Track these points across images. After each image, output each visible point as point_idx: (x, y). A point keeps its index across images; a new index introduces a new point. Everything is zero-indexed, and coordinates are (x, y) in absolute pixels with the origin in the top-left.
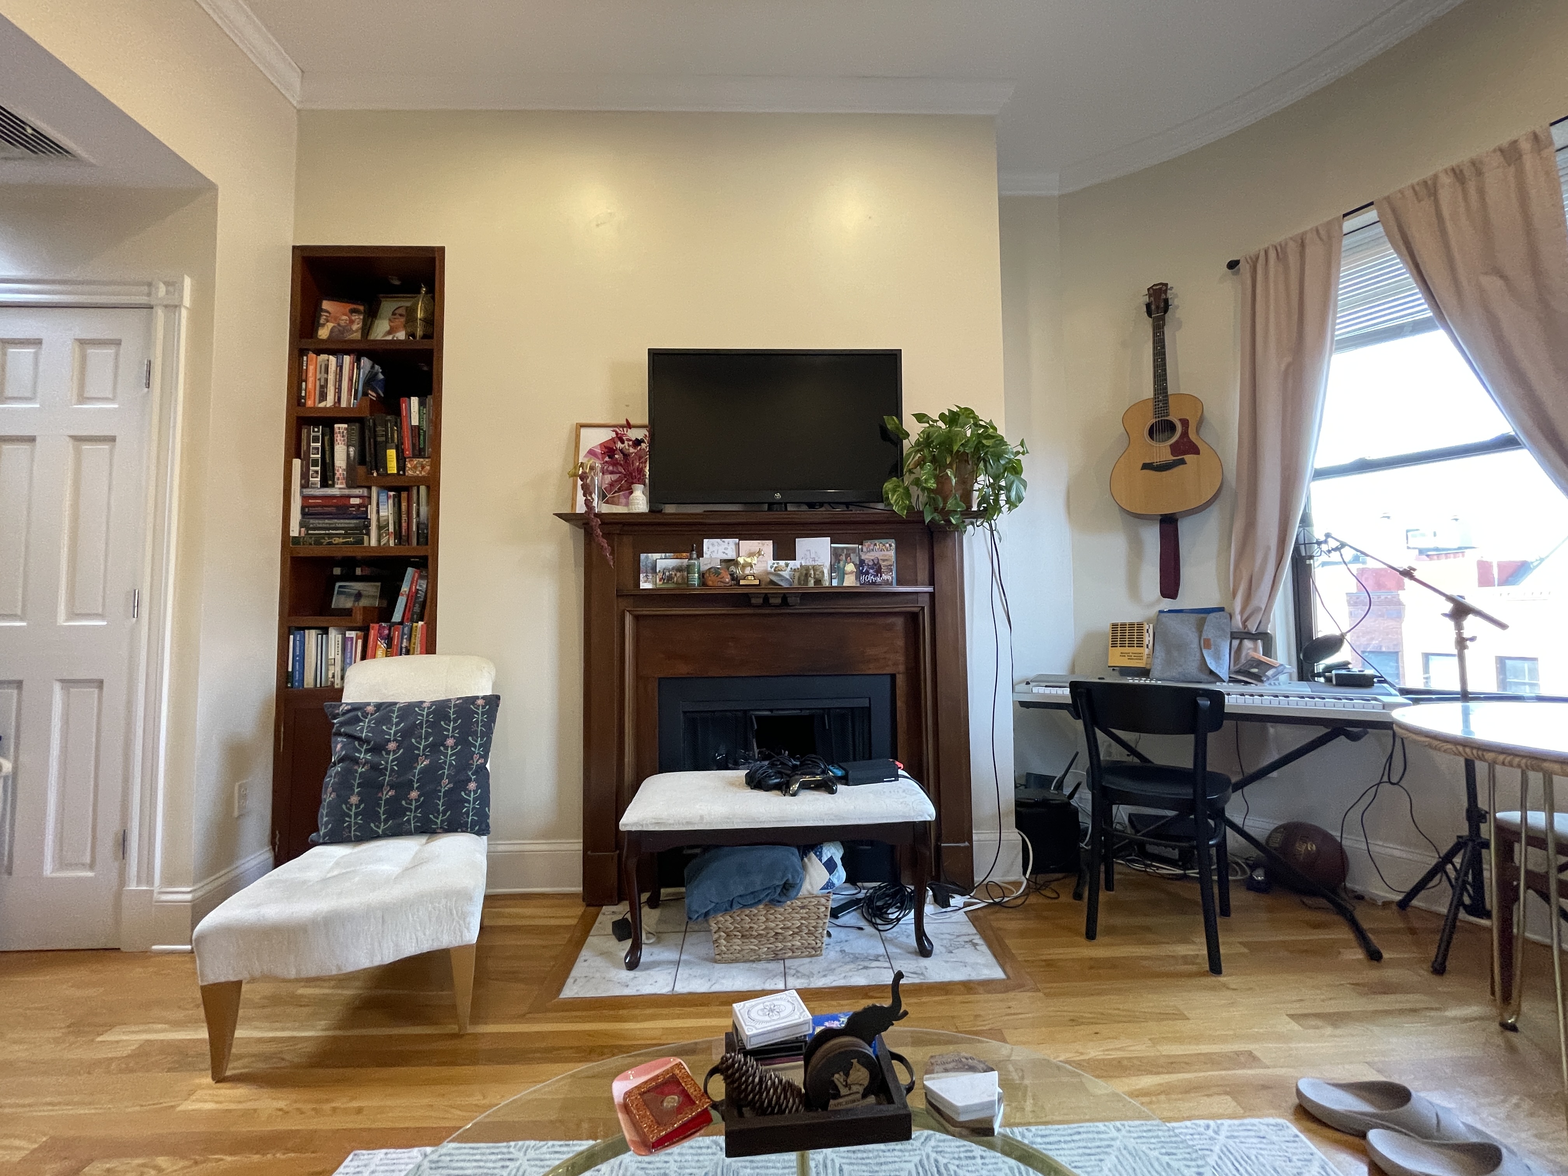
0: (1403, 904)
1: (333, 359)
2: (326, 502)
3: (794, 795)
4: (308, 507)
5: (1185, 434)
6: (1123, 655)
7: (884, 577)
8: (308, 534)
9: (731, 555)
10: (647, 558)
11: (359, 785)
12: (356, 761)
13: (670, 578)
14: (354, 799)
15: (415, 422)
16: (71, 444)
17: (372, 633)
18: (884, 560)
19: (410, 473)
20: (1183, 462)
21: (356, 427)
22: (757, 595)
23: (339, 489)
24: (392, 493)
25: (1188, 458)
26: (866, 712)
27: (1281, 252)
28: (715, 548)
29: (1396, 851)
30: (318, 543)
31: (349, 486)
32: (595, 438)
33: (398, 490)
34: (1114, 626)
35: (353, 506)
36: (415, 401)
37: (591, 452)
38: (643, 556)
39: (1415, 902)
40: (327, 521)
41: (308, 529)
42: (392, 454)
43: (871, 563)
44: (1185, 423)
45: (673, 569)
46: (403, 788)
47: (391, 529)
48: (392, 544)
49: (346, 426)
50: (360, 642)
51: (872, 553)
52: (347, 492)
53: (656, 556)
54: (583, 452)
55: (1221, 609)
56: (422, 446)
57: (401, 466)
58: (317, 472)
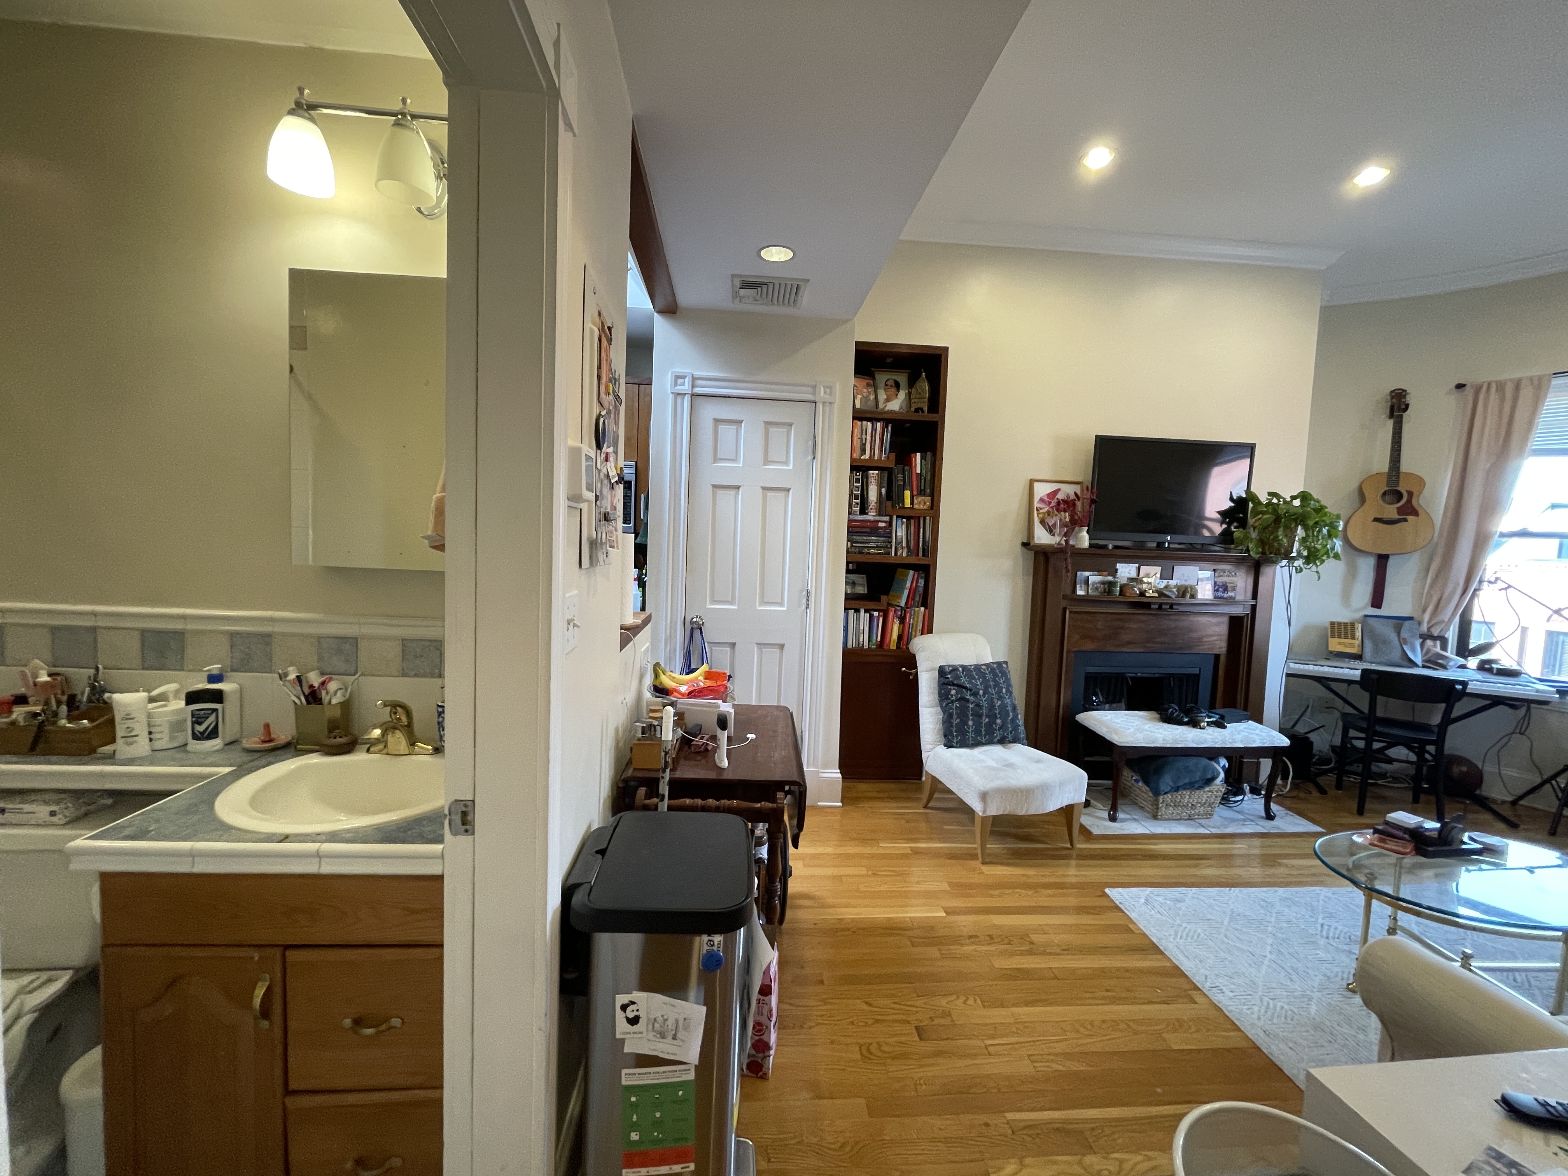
0: (1514, 803)
1: (869, 424)
2: (864, 524)
3: (1204, 728)
4: (852, 527)
5: (1409, 501)
6: (1340, 644)
7: (1230, 594)
8: (852, 546)
9: (1133, 574)
10: (1081, 574)
11: (972, 715)
12: (968, 701)
13: (1097, 589)
14: (970, 723)
15: (918, 471)
16: (761, 490)
17: (891, 614)
18: (1230, 583)
19: (916, 506)
20: (1405, 520)
21: (886, 474)
22: (1155, 603)
23: (871, 516)
24: (905, 520)
25: (1410, 518)
26: (1197, 677)
27: (1501, 387)
28: (1124, 570)
29: (1514, 773)
30: (861, 553)
31: (880, 515)
32: (1042, 490)
33: (908, 518)
34: (1332, 623)
35: (881, 528)
36: (918, 455)
37: (1042, 500)
38: (1079, 573)
39: (1521, 802)
40: (864, 538)
41: (852, 542)
42: (907, 493)
43: (1221, 584)
44: (1410, 494)
45: (1099, 582)
46: (992, 717)
47: (904, 544)
48: (904, 555)
49: (877, 472)
50: (881, 619)
51: (1222, 578)
52: (878, 518)
53: (1087, 574)
54: (1036, 499)
55: (1411, 618)
56: (923, 488)
57: (912, 503)
58: (857, 504)
